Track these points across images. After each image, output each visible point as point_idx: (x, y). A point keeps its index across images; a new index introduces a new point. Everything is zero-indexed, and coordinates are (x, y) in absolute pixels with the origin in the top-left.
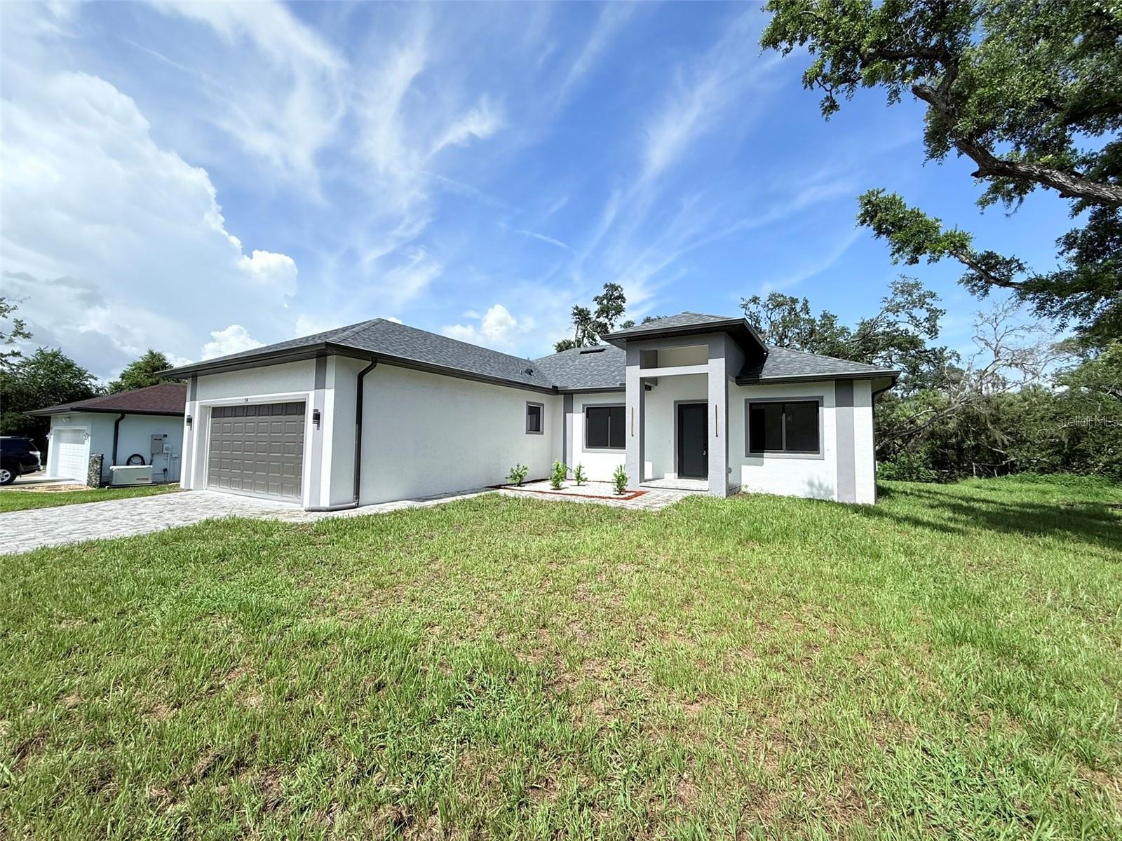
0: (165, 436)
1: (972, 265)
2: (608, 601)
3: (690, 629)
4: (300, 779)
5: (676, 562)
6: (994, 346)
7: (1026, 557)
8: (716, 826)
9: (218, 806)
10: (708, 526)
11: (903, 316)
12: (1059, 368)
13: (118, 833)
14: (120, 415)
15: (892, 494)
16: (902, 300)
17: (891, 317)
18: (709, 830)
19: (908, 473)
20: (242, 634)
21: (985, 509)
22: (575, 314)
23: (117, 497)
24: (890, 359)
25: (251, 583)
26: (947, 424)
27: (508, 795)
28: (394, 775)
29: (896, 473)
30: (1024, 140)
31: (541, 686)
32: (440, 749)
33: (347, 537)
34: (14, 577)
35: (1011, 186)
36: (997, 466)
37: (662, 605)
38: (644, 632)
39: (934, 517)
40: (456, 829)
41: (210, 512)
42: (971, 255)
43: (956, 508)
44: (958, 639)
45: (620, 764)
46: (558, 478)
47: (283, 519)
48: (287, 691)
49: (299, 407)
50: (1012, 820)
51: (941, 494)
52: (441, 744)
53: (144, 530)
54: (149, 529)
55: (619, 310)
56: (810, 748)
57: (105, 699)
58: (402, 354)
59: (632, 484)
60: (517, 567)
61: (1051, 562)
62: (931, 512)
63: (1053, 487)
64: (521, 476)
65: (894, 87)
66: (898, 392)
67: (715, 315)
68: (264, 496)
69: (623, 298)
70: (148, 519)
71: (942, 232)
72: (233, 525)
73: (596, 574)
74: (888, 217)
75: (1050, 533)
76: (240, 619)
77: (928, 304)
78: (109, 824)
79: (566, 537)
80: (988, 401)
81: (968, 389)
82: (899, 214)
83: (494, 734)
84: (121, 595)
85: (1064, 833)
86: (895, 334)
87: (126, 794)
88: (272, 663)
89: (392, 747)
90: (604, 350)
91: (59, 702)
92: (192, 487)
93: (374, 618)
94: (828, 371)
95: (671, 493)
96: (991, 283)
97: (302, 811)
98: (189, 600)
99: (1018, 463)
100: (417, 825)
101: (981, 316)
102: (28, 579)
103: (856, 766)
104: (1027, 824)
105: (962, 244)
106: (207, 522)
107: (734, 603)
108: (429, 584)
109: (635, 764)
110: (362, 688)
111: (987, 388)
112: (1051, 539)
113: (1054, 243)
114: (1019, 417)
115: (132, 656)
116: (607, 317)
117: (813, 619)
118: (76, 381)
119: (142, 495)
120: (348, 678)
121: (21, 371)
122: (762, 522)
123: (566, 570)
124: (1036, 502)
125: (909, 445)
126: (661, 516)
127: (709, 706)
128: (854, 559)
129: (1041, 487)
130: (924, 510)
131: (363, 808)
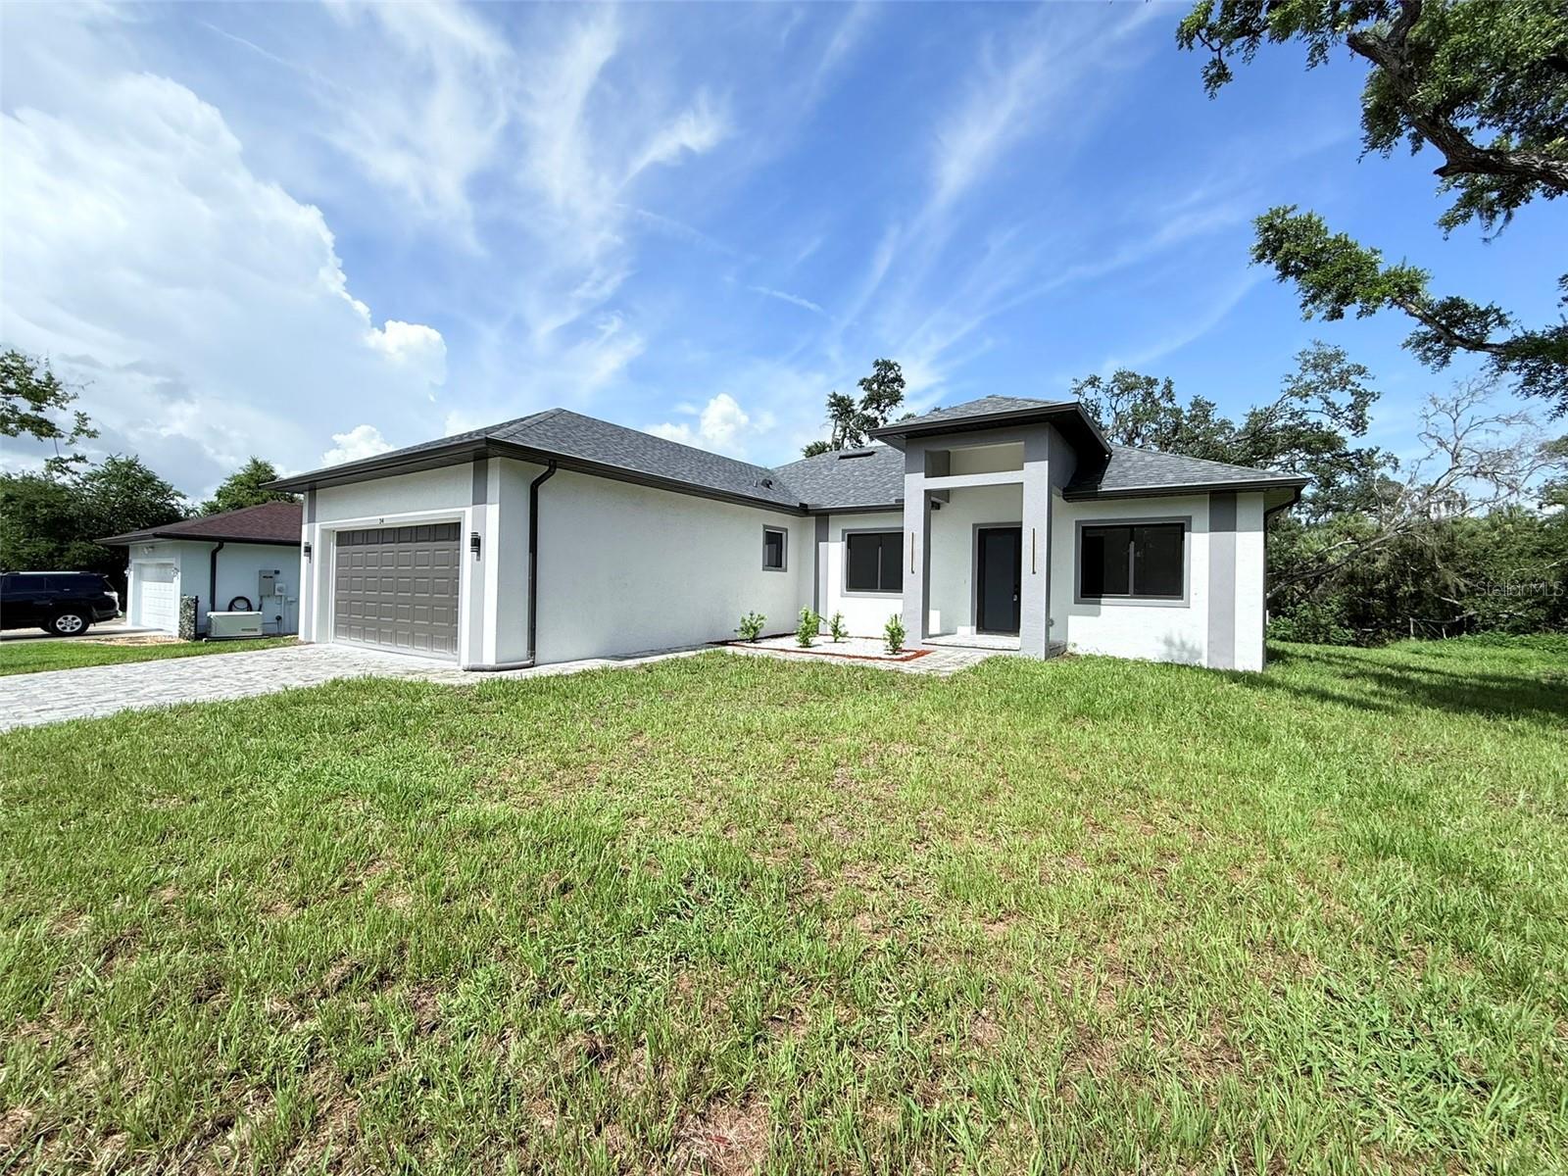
0: (277, 572)
1: (1426, 319)
2: (877, 791)
3: (992, 828)
4: (462, 998)
5: (973, 742)
6: (1451, 447)
7: (1487, 746)
8: (1028, 1076)
9: (358, 1026)
10: (1018, 696)
11: (1315, 402)
12: (1550, 479)
13: (232, 1051)
14: (217, 544)
15: (1288, 659)
16: (1314, 378)
17: (1297, 404)
18: (1018, 1081)
19: (1312, 632)
20: (384, 821)
21: (1426, 681)
22: (832, 405)
23: (219, 651)
24: (1293, 466)
25: (394, 758)
26: (1374, 562)
27: (739, 1027)
28: (587, 997)
29: (1295, 632)
30: (1518, 126)
31: (784, 895)
32: (648, 967)
33: (519, 703)
34: (90, 746)
35: (1495, 195)
36: (1446, 622)
37: (953, 797)
38: (927, 831)
39: (1350, 690)
40: (670, 1065)
41: (340, 670)
42: (1425, 305)
43: (1381, 679)
44: (1381, 849)
45: (893, 995)
46: (807, 634)
47: (433, 679)
48: (444, 890)
49: (452, 530)
50: (1455, 1087)
51: (1360, 660)
52: (648, 961)
53: (254, 692)
54: (259, 691)
55: (895, 398)
56: (1163, 983)
57: (210, 893)
58: (589, 455)
59: (911, 641)
60: (751, 744)
61: (1525, 753)
62: (1346, 684)
63: (1532, 653)
64: (755, 629)
65: (1319, 39)
66: (1301, 516)
67: (1035, 398)
68: (409, 651)
69: (901, 380)
70: (257, 678)
71: (1382, 270)
72: (369, 686)
73: (860, 756)
74: (1299, 249)
75: (1525, 716)
76: (380, 801)
77: (1353, 384)
78: (220, 1040)
79: (818, 709)
80: (1438, 527)
81: (1408, 511)
82: (1316, 243)
83: (720, 951)
84: (226, 769)
85: (1533, 1105)
86: (1302, 428)
87: (240, 1005)
88: (424, 856)
89: (583, 961)
90: (873, 453)
91: (152, 896)
92: (314, 640)
93: (558, 804)
94: (1200, 479)
95: (966, 653)
96: (1454, 347)
97: (466, 1037)
98: (313, 778)
99: (1479, 619)
100: (617, 1059)
101: (1434, 401)
102: (107, 748)
103: (1229, 1008)
104: (1479, 1092)
105: (1411, 287)
106: (335, 683)
107: (1056, 797)
108: (630, 764)
109: (914, 995)
110: (542, 888)
111: (1437, 509)
112: (1526, 723)
113: (1557, 284)
114: (1485, 551)
115: (242, 843)
116: (877, 408)
117: (1169, 820)
118: (159, 500)
119: (250, 649)
120: (524, 876)
121: (88, 486)
122: (1098, 692)
123: (820, 750)
124: (1504, 673)
125: (1316, 592)
126: (952, 682)
127: (1018, 927)
128: (1230, 744)
129: (1514, 652)
130: (1335, 681)
131: (547, 1035)
